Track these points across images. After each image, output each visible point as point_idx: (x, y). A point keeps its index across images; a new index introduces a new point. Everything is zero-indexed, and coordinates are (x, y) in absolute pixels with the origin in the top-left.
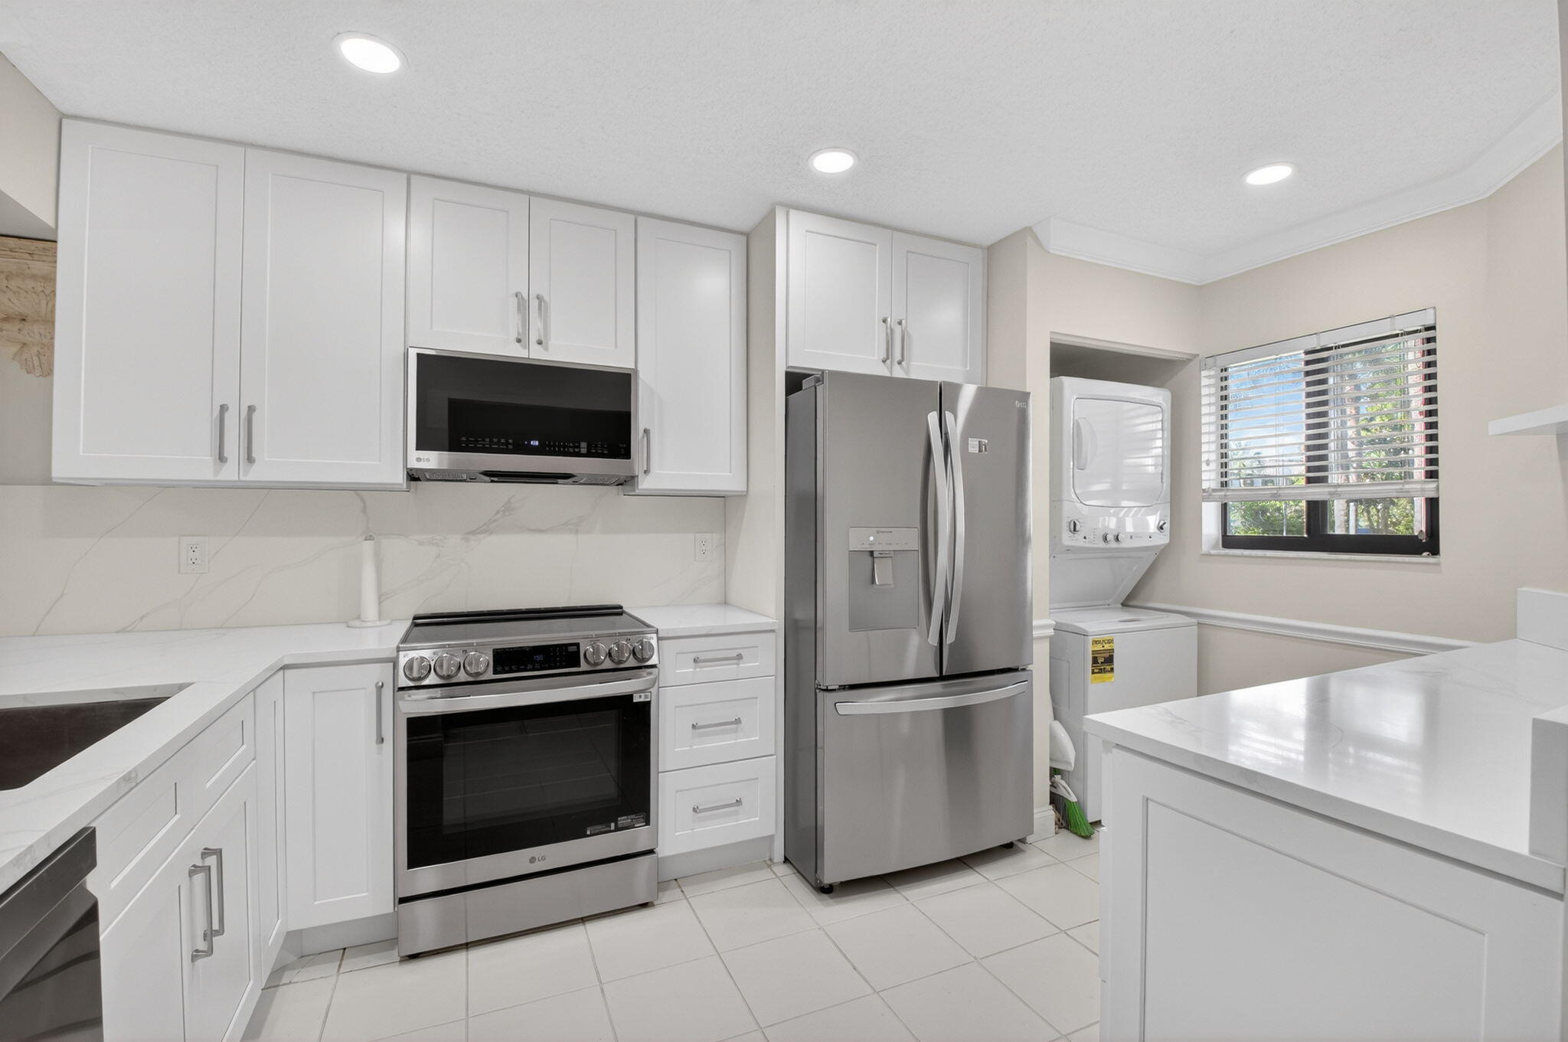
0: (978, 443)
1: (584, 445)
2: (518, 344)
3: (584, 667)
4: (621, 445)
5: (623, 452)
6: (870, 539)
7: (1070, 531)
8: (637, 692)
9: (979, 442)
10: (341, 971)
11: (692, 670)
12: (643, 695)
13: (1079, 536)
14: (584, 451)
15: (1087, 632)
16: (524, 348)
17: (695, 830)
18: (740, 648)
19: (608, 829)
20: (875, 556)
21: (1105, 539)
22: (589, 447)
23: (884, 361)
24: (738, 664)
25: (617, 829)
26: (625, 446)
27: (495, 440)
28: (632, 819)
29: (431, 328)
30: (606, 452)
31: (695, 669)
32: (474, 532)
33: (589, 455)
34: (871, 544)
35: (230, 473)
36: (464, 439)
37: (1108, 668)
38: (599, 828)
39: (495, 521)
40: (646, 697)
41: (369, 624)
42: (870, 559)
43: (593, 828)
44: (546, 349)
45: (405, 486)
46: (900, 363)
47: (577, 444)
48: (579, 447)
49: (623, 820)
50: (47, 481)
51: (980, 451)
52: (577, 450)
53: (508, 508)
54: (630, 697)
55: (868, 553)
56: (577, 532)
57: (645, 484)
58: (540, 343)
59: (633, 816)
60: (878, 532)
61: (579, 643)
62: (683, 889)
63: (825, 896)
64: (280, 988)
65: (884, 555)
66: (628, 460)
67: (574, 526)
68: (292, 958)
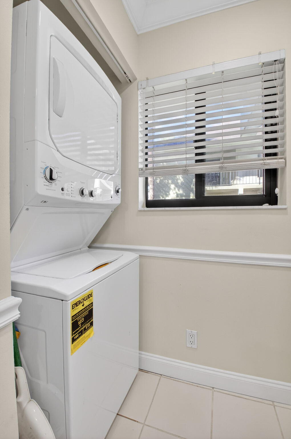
7: (46, 179)
13: (56, 186)
15: (65, 296)
21: (82, 193)
37: (88, 325)
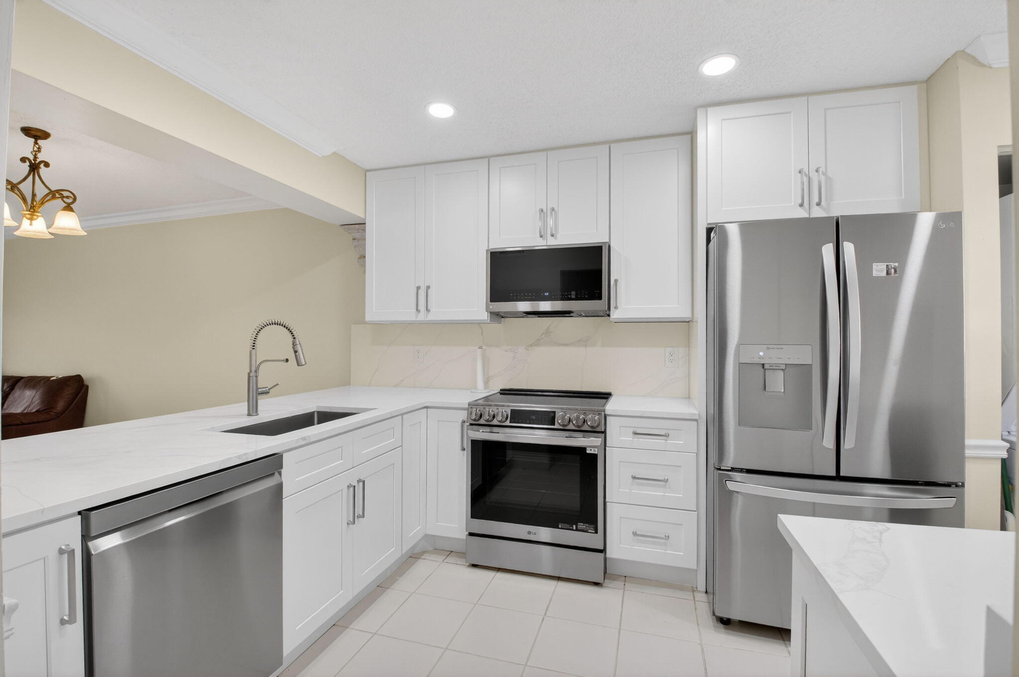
0: (885, 267)
1: (573, 293)
2: (541, 239)
3: (556, 426)
4: (595, 291)
5: (597, 295)
6: (761, 354)
8: (589, 447)
9: (887, 265)
10: (445, 561)
11: (631, 439)
12: (592, 449)
14: (573, 297)
16: (544, 240)
17: (633, 547)
18: (668, 429)
19: (571, 528)
20: (765, 368)
22: (576, 295)
23: (801, 205)
24: (666, 440)
25: (577, 530)
26: (598, 291)
27: (526, 294)
28: (586, 527)
29: (500, 236)
30: (586, 296)
31: (634, 438)
32: (531, 345)
33: (577, 299)
34: (760, 357)
35: (422, 317)
36: (511, 294)
38: (567, 526)
39: (542, 339)
40: (595, 451)
41: (479, 391)
42: (762, 370)
43: (563, 525)
44: (556, 239)
45: (489, 321)
46: (818, 204)
47: (569, 293)
48: (571, 295)
49: (581, 526)
50: (365, 323)
51: (888, 273)
52: (570, 296)
53: (548, 332)
54: (584, 449)
55: (761, 366)
56: (586, 346)
57: (615, 315)
58: (552, 235)
59: (587, 525)
60: (768, 348)
61: (555, 412)
62: (626, 584)
63: (722, 626)
64: (421, 560)
65: (775, 368)
66: (600, 301)
67: (583, 342)
68: (431, 549)
